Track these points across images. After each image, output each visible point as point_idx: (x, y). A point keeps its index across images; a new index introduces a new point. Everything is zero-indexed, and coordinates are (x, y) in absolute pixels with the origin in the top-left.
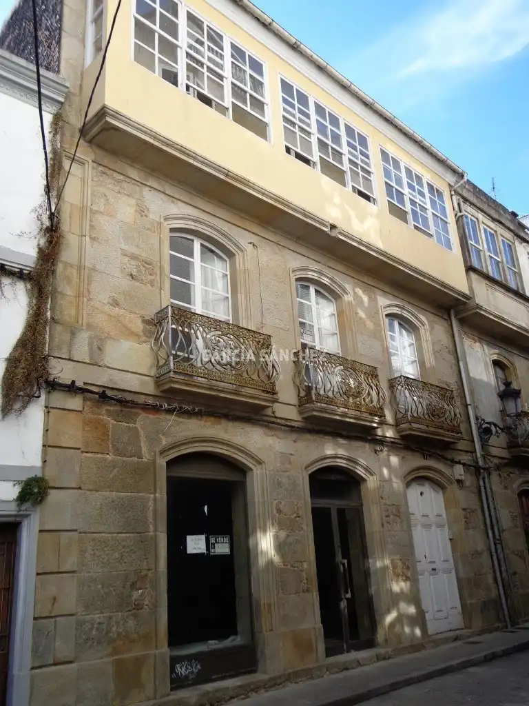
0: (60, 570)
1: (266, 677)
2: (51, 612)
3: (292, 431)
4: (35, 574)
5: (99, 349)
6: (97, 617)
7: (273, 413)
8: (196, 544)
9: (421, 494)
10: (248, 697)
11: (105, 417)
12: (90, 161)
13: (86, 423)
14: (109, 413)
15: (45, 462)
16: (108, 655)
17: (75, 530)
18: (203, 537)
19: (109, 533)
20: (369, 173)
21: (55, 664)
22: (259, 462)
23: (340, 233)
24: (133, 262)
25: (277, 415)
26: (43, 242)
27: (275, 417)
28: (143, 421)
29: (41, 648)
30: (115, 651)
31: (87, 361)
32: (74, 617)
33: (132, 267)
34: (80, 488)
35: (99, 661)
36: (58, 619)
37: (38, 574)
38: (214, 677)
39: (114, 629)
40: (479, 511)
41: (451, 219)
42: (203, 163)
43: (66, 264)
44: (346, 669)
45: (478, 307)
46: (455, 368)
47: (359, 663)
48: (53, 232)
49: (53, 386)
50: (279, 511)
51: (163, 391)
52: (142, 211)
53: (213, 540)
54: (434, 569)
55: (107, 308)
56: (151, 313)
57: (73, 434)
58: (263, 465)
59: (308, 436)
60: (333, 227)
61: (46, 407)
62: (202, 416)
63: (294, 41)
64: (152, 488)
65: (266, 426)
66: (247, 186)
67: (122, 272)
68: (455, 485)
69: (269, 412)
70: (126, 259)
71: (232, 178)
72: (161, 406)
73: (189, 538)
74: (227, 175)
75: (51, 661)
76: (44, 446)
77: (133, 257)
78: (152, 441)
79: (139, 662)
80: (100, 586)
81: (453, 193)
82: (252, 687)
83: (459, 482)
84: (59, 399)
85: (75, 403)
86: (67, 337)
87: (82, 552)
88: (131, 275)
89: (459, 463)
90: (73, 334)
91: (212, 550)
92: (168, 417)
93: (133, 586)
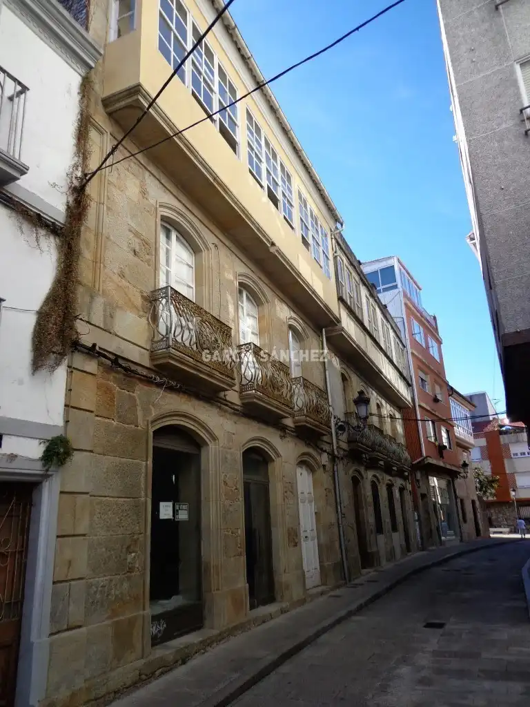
0: (76, 533)
1: (215, 632)
2: (67, 577)
3: (234, 414)
4: (55, 537)
5: (112, 317)
6: (102, 580)
7: (225, 396)
8: (166, 510)
9: (301, 474)
10: (206, 651)
11: (112, 383)
12: (109, 133)
13: (99, 387)
14: (116, 381)
15: (67, 422)
16: (108, 618)
17: (87, 493)
18: (171, 504)
19: (113, 497)
20: (291, 205)
21: (68, 629)
22: (214, 438)
23: (277, 251)
24: (137, 240)
25: (228, 398)
26: (71, 199)
27: (226, 400)
28: (140, 391)
29: (58, 614)
30: (114, 613)
31: (102, 326)
32: (84, 581)
33: (136, 244)
34: (91, 451)
35: (101, 624)
36: (73, 583)
37: (58, 537)
38: (175, 634)
39: (113, 592)
40: (333, 491)
41: (331, 257)
42: (201, 163)
43: (87, 228)
44: (264, 622)
45: (343, 329)
46: (323, 374)
47: (271, 617)
48: (79, 192)
49: (76, 346)
50: (226, 483)
51: (155, 366)
52: (144, 193)
53: (177, 507)
54: (306, 537)
55: (116, 278)
56: (147, 290)
57: (89, 397)
58: (217, 441)
59: (244, 420)
60: (273, 244)
61: (69, 367)
62: (179, 392)
63: (263, 79)
64: (145, 457)
65: (220, 408)
66: (226, 193)
67: (129, 247)
68: (322, 469)
69: (222, 394)
70: (131, 236)
71: (218, 183)
72: (155, 379)
73: (161, 503)
74: (215, 179)
75: (65, 627)
76: (66, 406)
77: (137, 234)
78: (146, 411)
79: (131, 622)
80: (104, 549)
81: (333, 237)
82: (208, 641)
83: (324, 466)
84: (79, 361)
85: (92, 366)
86: (87, 299)
87: (92, 515)
88: (135, 251)
89: (325, 451)
90: (92, 297)
91: (177, 516)
92: (158, 390)
93: (128, 549)
